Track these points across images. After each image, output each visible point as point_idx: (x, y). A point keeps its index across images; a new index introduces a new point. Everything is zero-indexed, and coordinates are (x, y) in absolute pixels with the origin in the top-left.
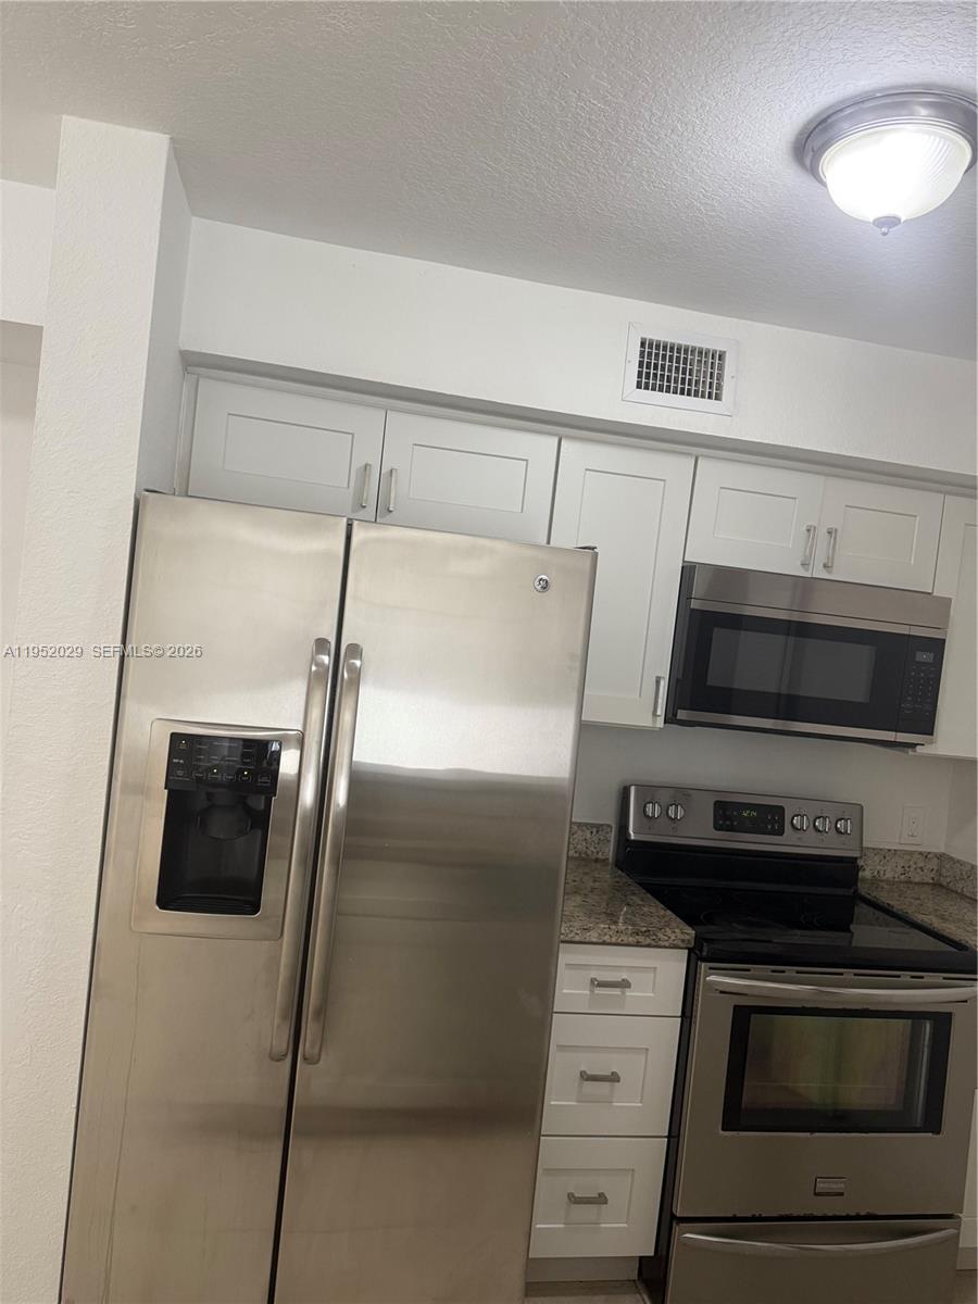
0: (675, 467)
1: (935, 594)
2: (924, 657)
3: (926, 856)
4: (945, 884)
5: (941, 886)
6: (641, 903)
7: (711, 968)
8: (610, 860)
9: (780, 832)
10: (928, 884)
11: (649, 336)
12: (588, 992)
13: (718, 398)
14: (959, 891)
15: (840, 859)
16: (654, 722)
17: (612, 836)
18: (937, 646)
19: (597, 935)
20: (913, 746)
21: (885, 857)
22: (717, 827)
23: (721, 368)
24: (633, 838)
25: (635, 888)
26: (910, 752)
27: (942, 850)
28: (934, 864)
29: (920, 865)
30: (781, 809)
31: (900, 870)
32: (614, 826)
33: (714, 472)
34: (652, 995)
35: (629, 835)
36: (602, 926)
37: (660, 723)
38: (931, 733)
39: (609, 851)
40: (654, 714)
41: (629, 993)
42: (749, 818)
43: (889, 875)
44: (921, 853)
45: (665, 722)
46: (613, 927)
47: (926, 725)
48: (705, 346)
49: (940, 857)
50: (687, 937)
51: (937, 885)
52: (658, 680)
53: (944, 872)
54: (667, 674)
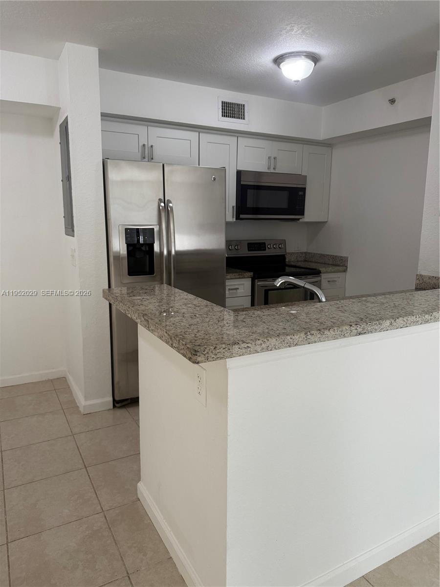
0: (232, 140)
1: (303, 174)
2: (301, 193)
3: (302, 253)
4: (308, 260)
5: (306, 261)
7: (258, 281)
9: (265, 250)
10: (303, 261)
11: (223, 100)
12: (228, 292)
13: (244, 119)
14: (311, 261)
15: (280, 256)
16: (233, 219)
18: (304, 190)
20: (299, 219)
22: (249, 250)
23: (244, 109)
24: (227, 256)
26: (298, 222)
27: (306, 251)
28: (304, 255)
29: (300, 256)
30: (265, 243)
31: (295, 258)
33: (243, 141)
34: (243, 291)
37: (235, 220)
38: (303, 215)
40: (233, 217)
41: (238, 291)
42: (257, 247)
43: (293, 260)
44: (300, 253)
46: (233, 274)
47: (302, 212)
48: (239, 103)
49: (305, 253)
50: (251, 274)
52: (233, 207)
53: (307, 257)
54: (235, 205)
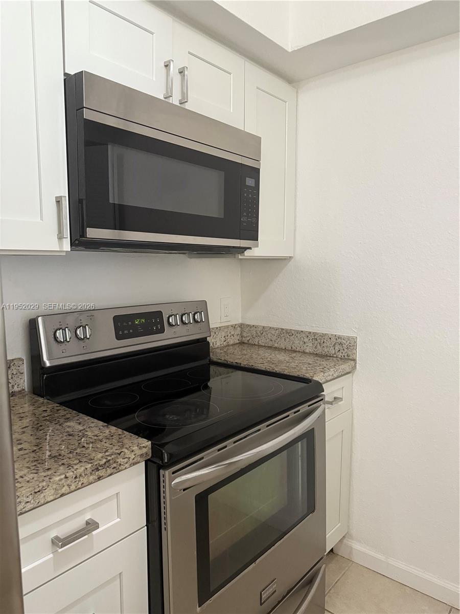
2: (250, 182)
3: (234, 327)
4: (246, 341)
5: (244, 343)
6: (81, 428)
7: (173, 473)
8: (26, 390)
9: (162, 331)
10: (237, 344)
12: (51, 555)
14: (256, 343)
15: (198, 341)
16: (61, 245)
17: (25, 368)
18: (256, 174)
19: (53, 492)
21: (215, 333)
22: (119, 337)
24: (48, 364)
25: (64, 411)
27: (240, 321)
28: (238, 331)
29: (232, 333)
31: (223, 339)
32: (24, 358)
34: (119, 520)
35: (44, 363)
36: (57, 478)
37: (67, 246)
38: (256, 238)
39: (24, 382)
40: (60, 237)
41: (96, 533)
42: (140, 324)
44: (232, 326)
45: (71, 245)
46: (70, 474)
49: (242, 326)
50: (145, 450)
51: (242, 343)
52: (58, 201)
53: (245, 334)
54: (66, 193)
